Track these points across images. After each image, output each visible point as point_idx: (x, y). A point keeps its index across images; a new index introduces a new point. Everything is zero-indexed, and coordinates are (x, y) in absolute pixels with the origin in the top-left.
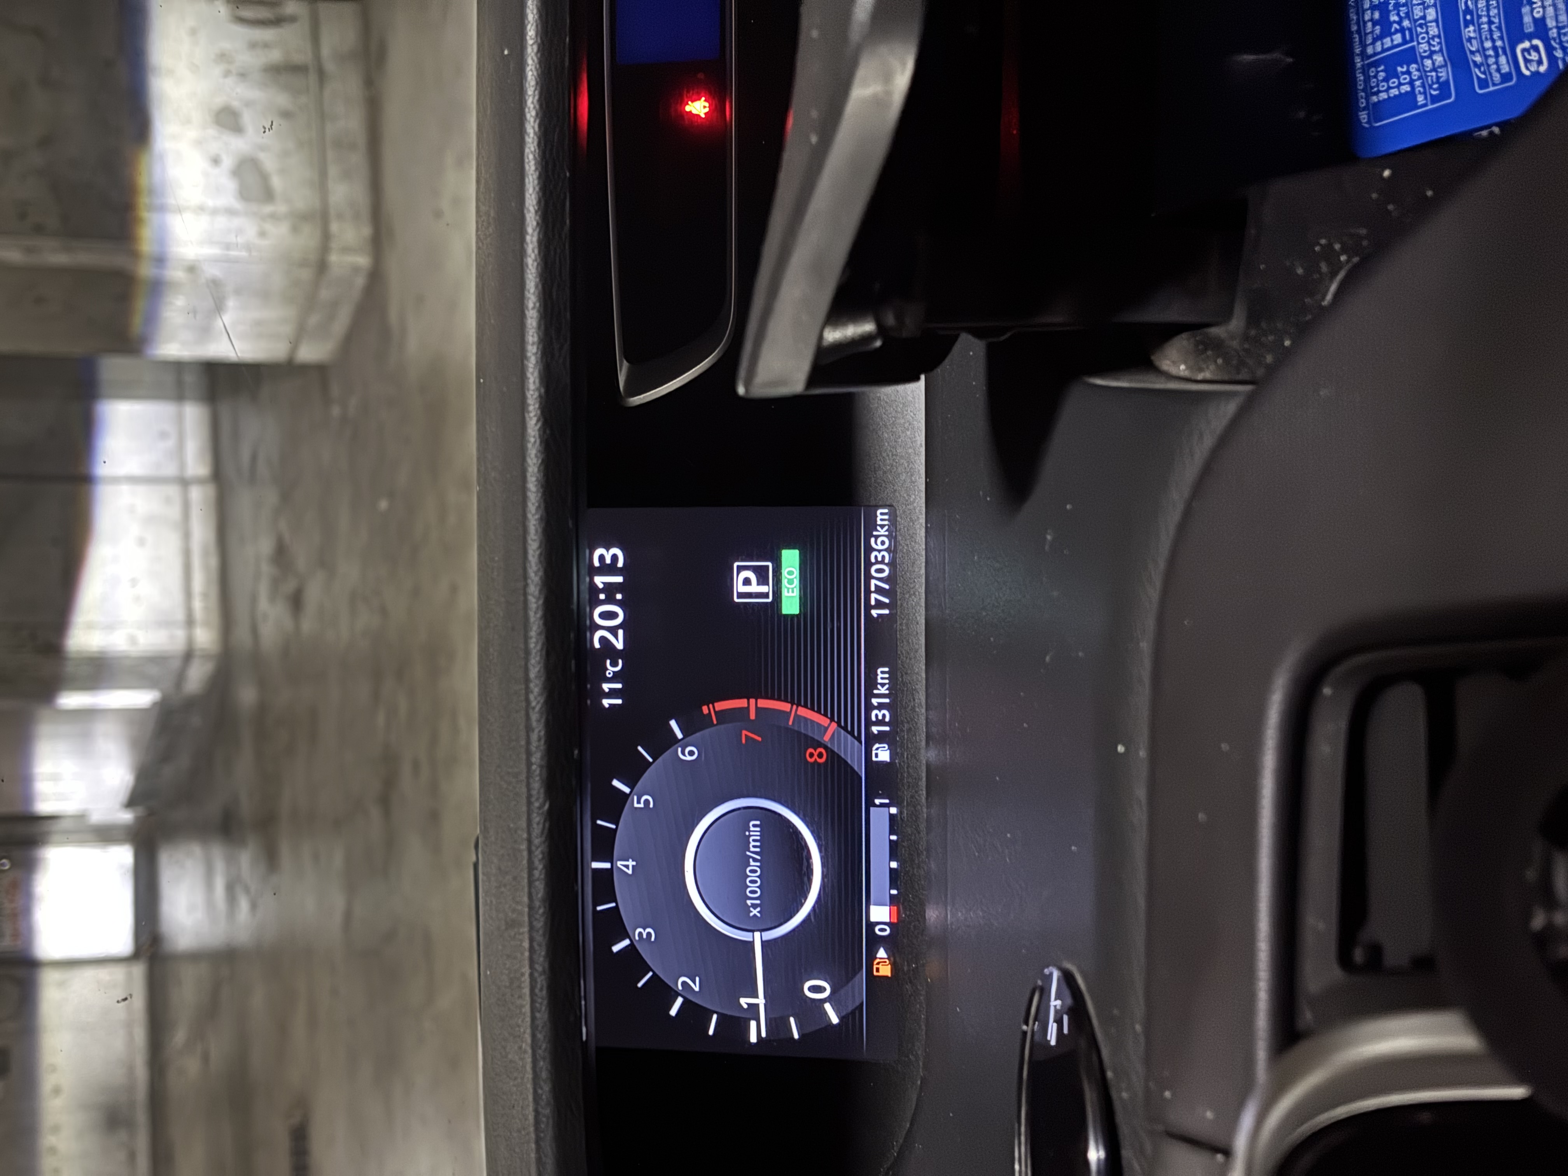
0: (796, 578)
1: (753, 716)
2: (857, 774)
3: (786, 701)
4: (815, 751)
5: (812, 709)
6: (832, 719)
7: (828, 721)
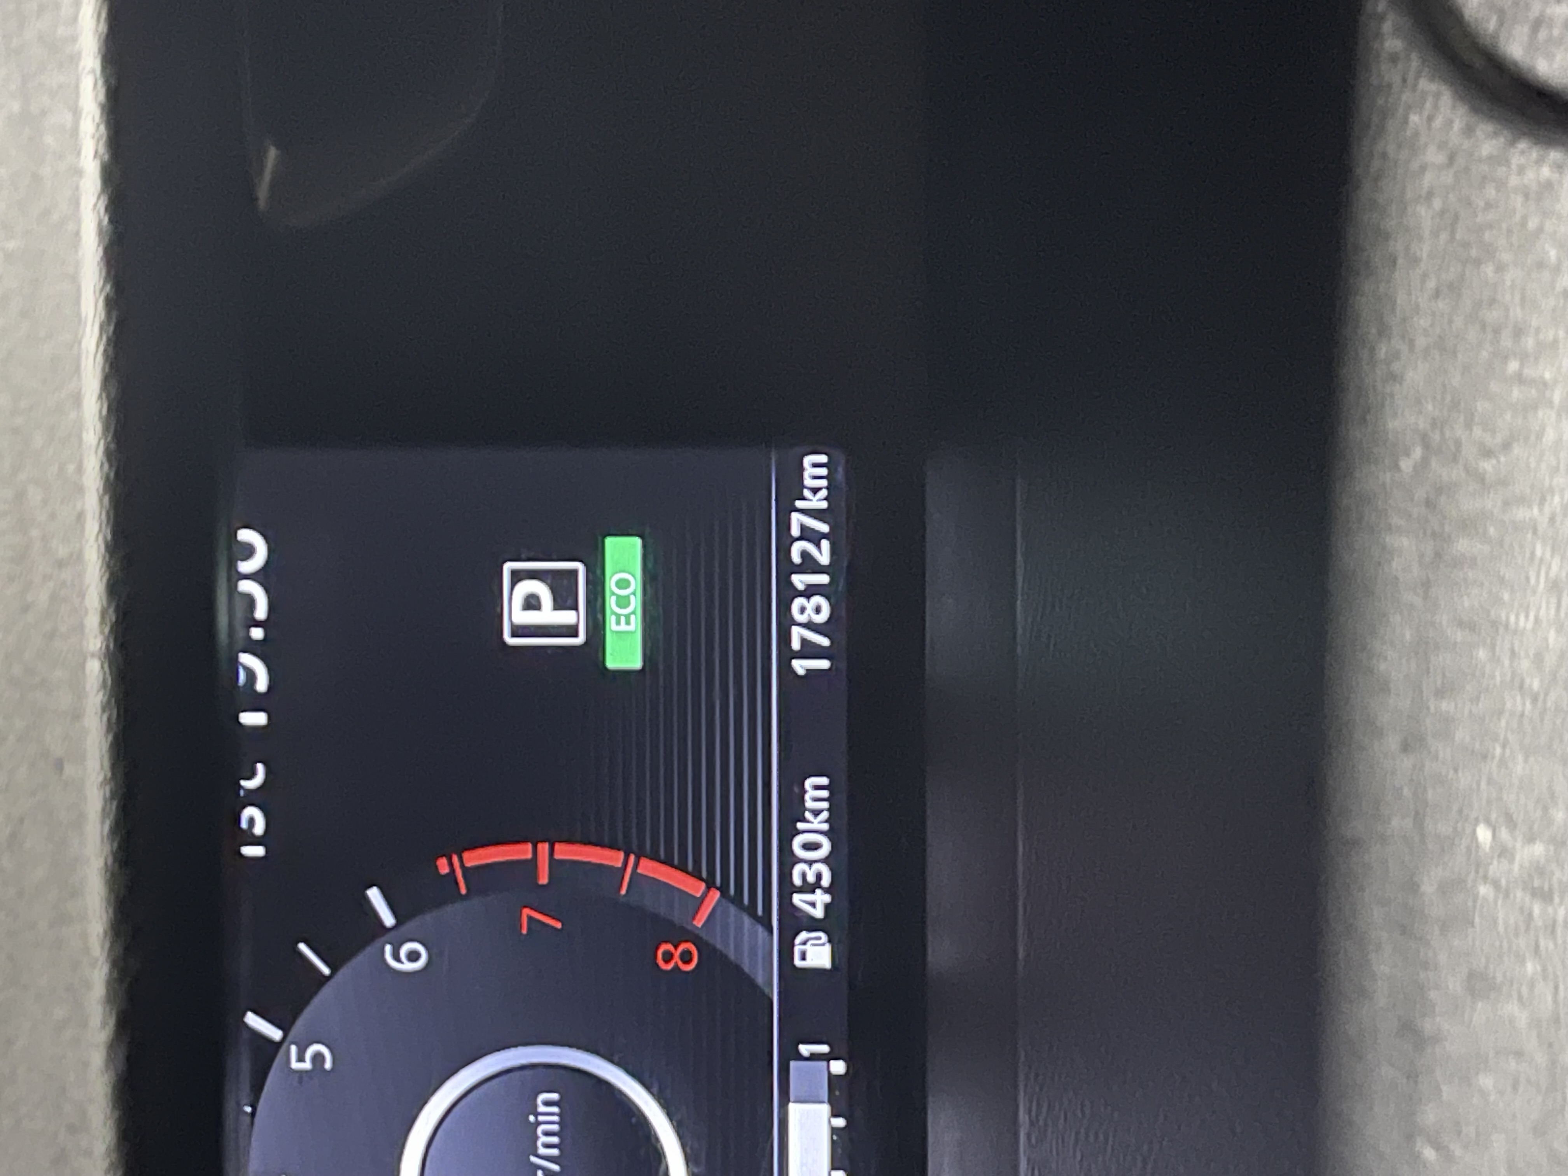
0: (634, 594)
1: (544, 880)
2: (763, 993)
3: (613, 846)
4: (676, 947)
5: (668, 862)
6: (710, 884)
7: (703, 886)
